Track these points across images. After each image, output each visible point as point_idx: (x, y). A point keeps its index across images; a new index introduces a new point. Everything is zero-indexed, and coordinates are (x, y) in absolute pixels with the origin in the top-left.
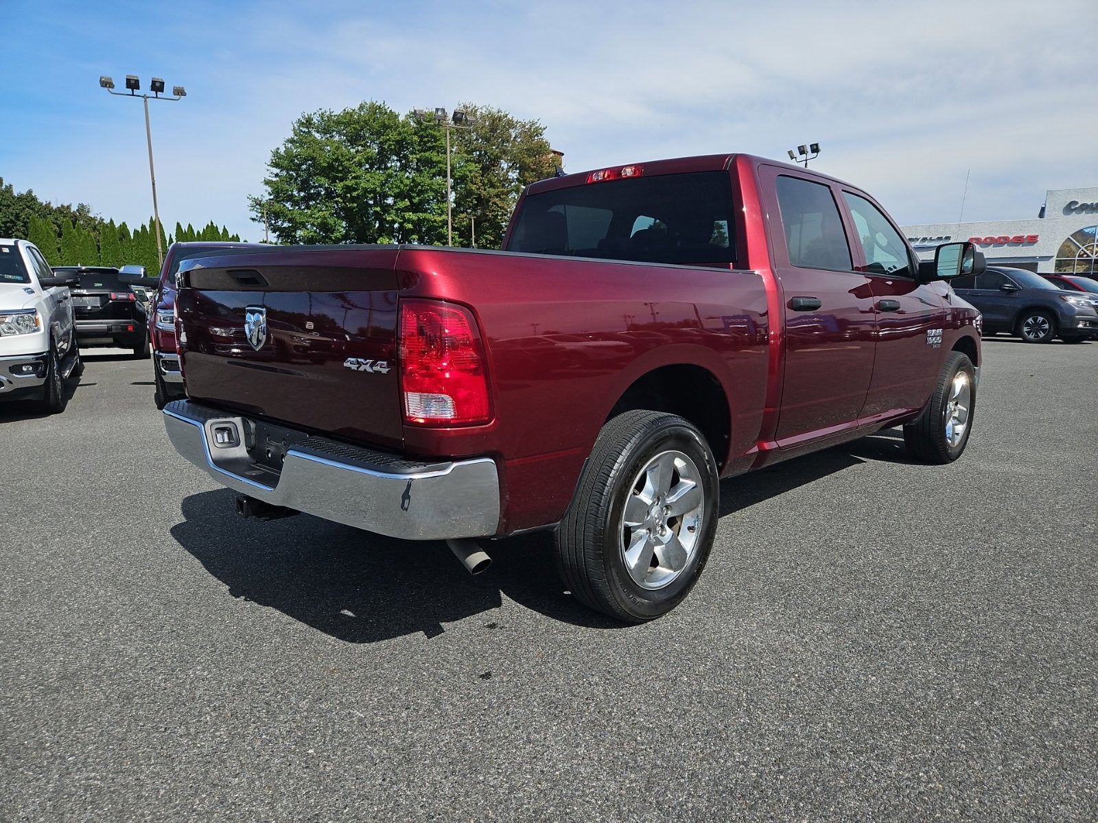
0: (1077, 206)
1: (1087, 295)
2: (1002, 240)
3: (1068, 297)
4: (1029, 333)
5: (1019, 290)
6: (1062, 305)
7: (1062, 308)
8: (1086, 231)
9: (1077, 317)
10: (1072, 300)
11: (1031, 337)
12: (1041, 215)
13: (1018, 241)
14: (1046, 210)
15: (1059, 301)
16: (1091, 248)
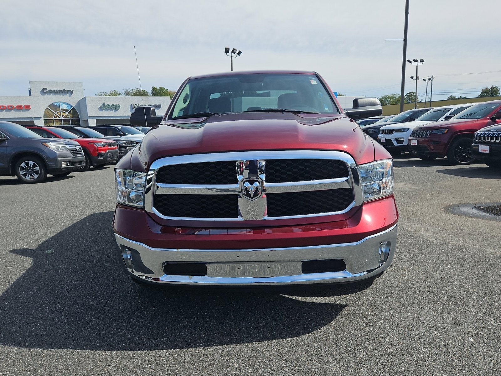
0: (47, 91)
1: (62, 141)
2: (10, 108)
3: (48, 144)
4: (25, 175)
5: (8, 139)
6: (46, 150)
7: (45, 153)
8: (55, 104)
9: (59, 159)
10: (52, 146)
11: (28, 178)
12: (30, 94)
13: (19, 108)
14: (31, 91)
15: (43, 148)
16: (59, 113)
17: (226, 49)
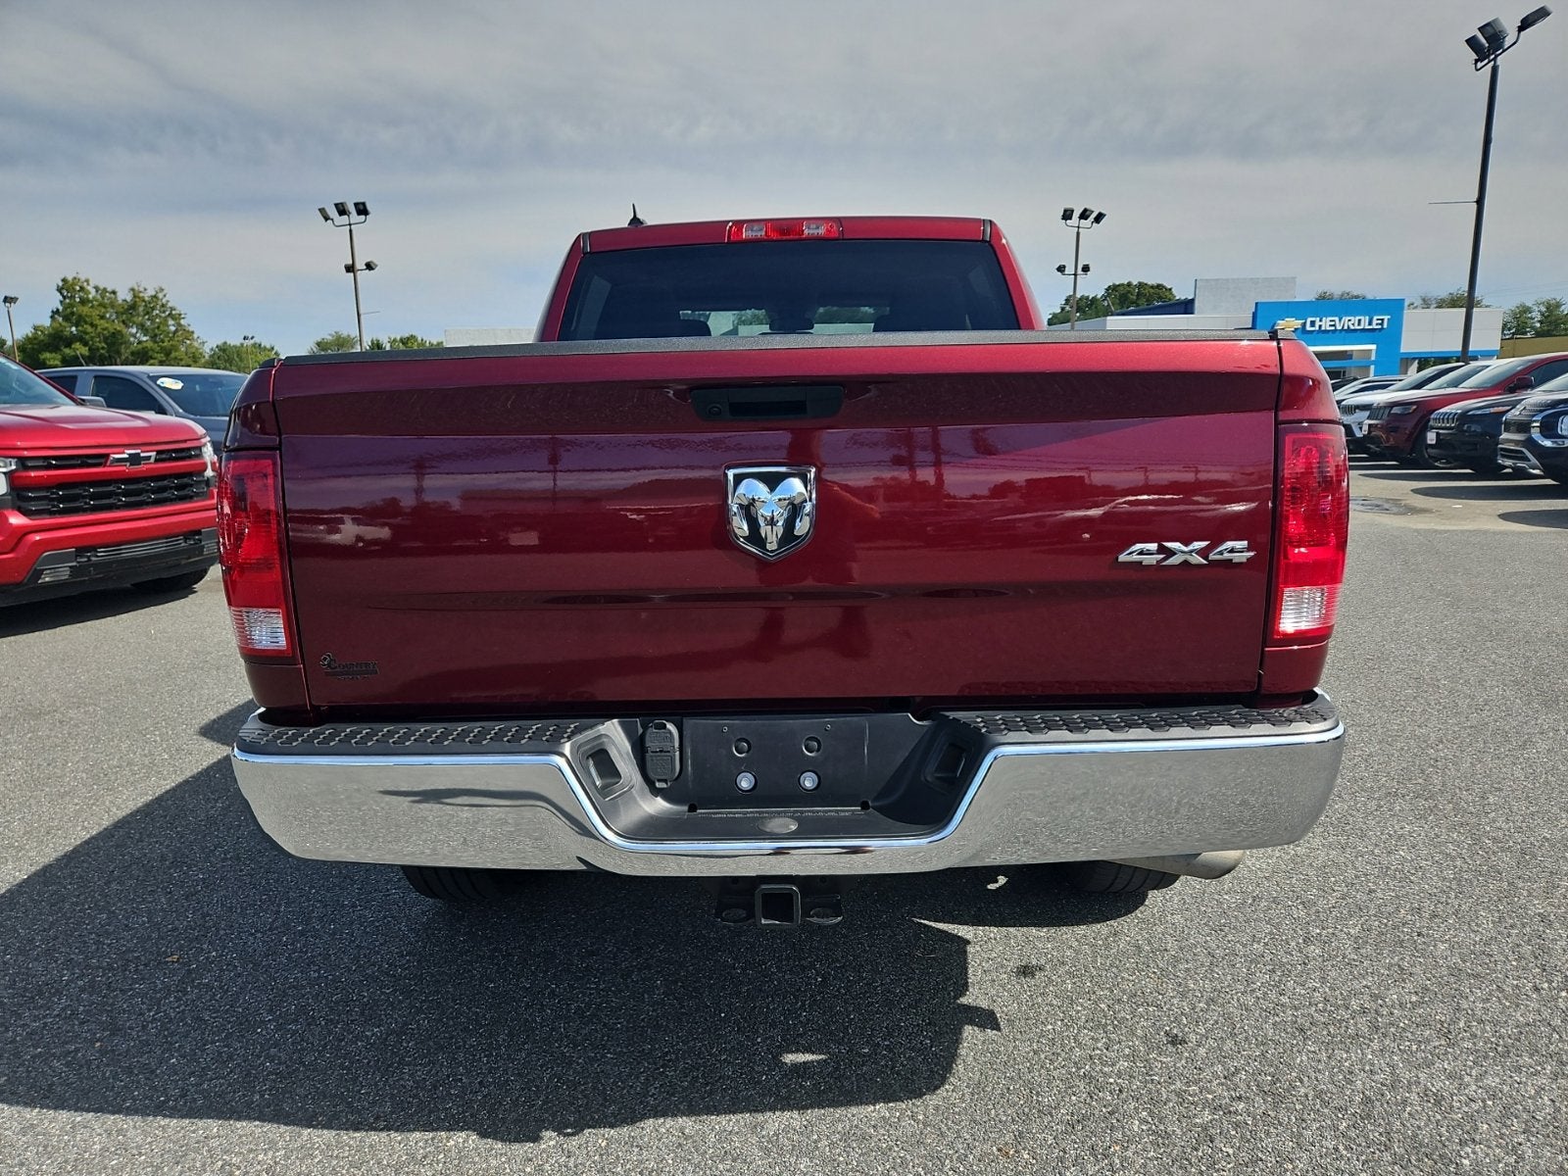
17: (1065, 211)
